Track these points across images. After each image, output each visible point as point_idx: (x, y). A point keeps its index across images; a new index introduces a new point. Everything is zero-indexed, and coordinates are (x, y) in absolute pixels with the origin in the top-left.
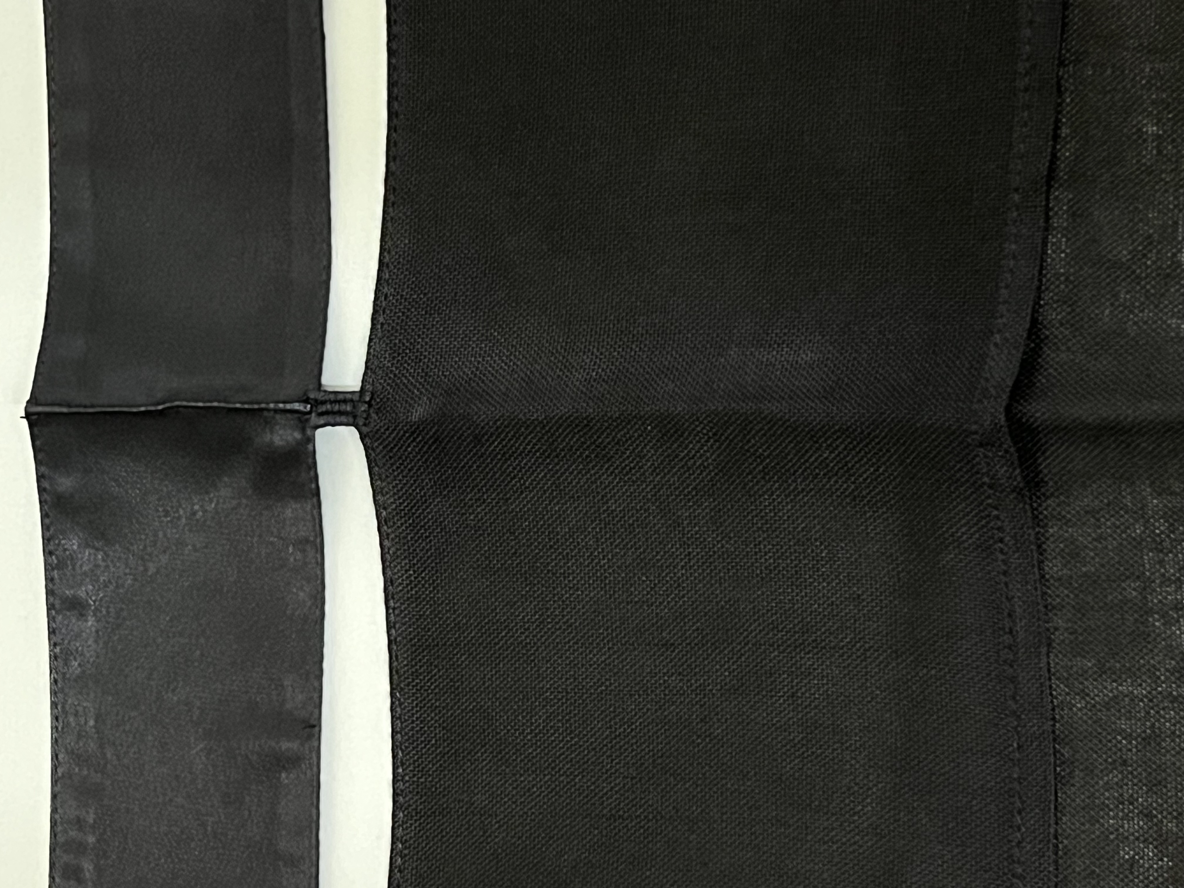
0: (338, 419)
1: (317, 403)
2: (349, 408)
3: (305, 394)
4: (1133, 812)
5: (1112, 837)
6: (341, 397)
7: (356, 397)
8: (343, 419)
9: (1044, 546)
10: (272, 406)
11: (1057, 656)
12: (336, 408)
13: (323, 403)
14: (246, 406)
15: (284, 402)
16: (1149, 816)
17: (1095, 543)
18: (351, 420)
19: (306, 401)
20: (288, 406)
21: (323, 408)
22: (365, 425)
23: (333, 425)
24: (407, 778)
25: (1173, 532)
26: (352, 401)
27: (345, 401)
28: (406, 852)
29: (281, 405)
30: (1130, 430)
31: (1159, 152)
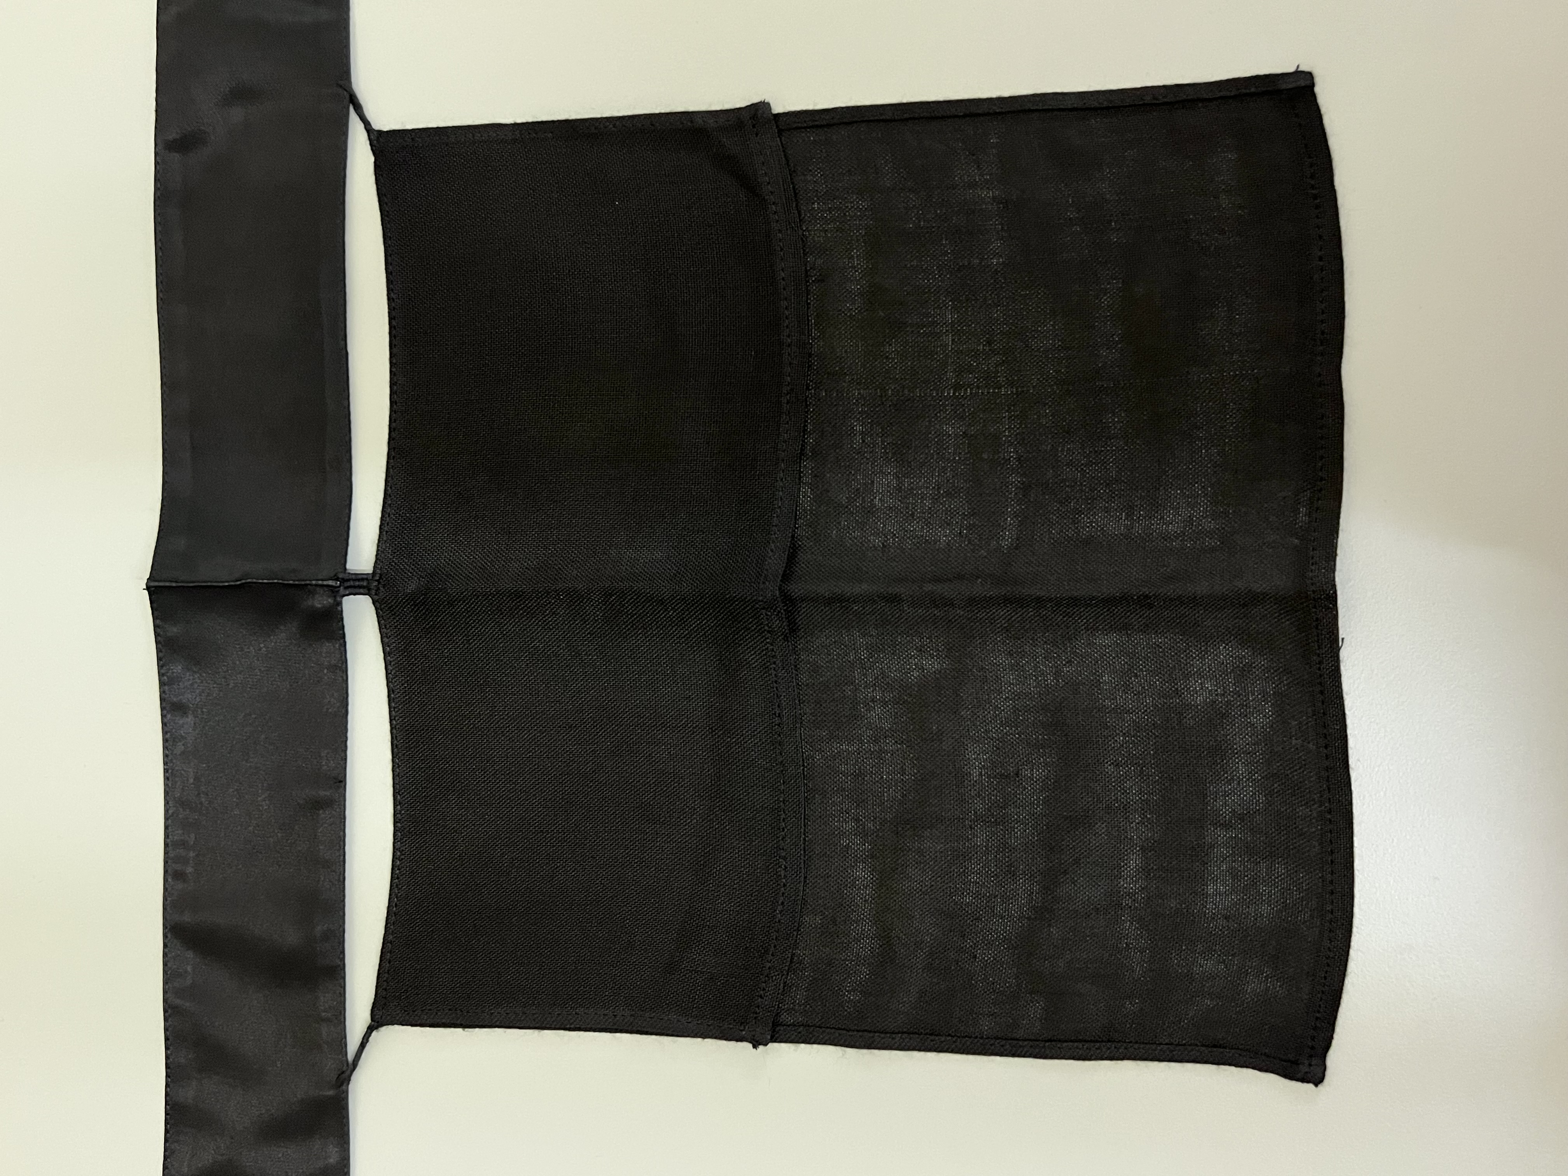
0: (357, 590)
1: (343, 581)
2: (365, 584)
3: (335, 575)
4: (848, 818)
5: (836, 833)
6: (360, 577)
7: (370, 577)
8: (362, 591)
9: (798, 666)
10: (314, 582)
11: (805, 729)
12: (357, 583)
13: (348, 580)
14: (297, 583)
15: (322, 580)
16: (857, 820)
17: (828, 664)
18: (367, 592)
19: (337, 579)
20: (325, 583)
21: (348, 584)
22: (376, 594)
23: (355, 594)
24: (403, 812)
25: (871, 658)
26: (367, 579)
27: (363, 579)
28: (403, 857)
29: (320, 582)
30: (849, 599)
31: (863, 441)
